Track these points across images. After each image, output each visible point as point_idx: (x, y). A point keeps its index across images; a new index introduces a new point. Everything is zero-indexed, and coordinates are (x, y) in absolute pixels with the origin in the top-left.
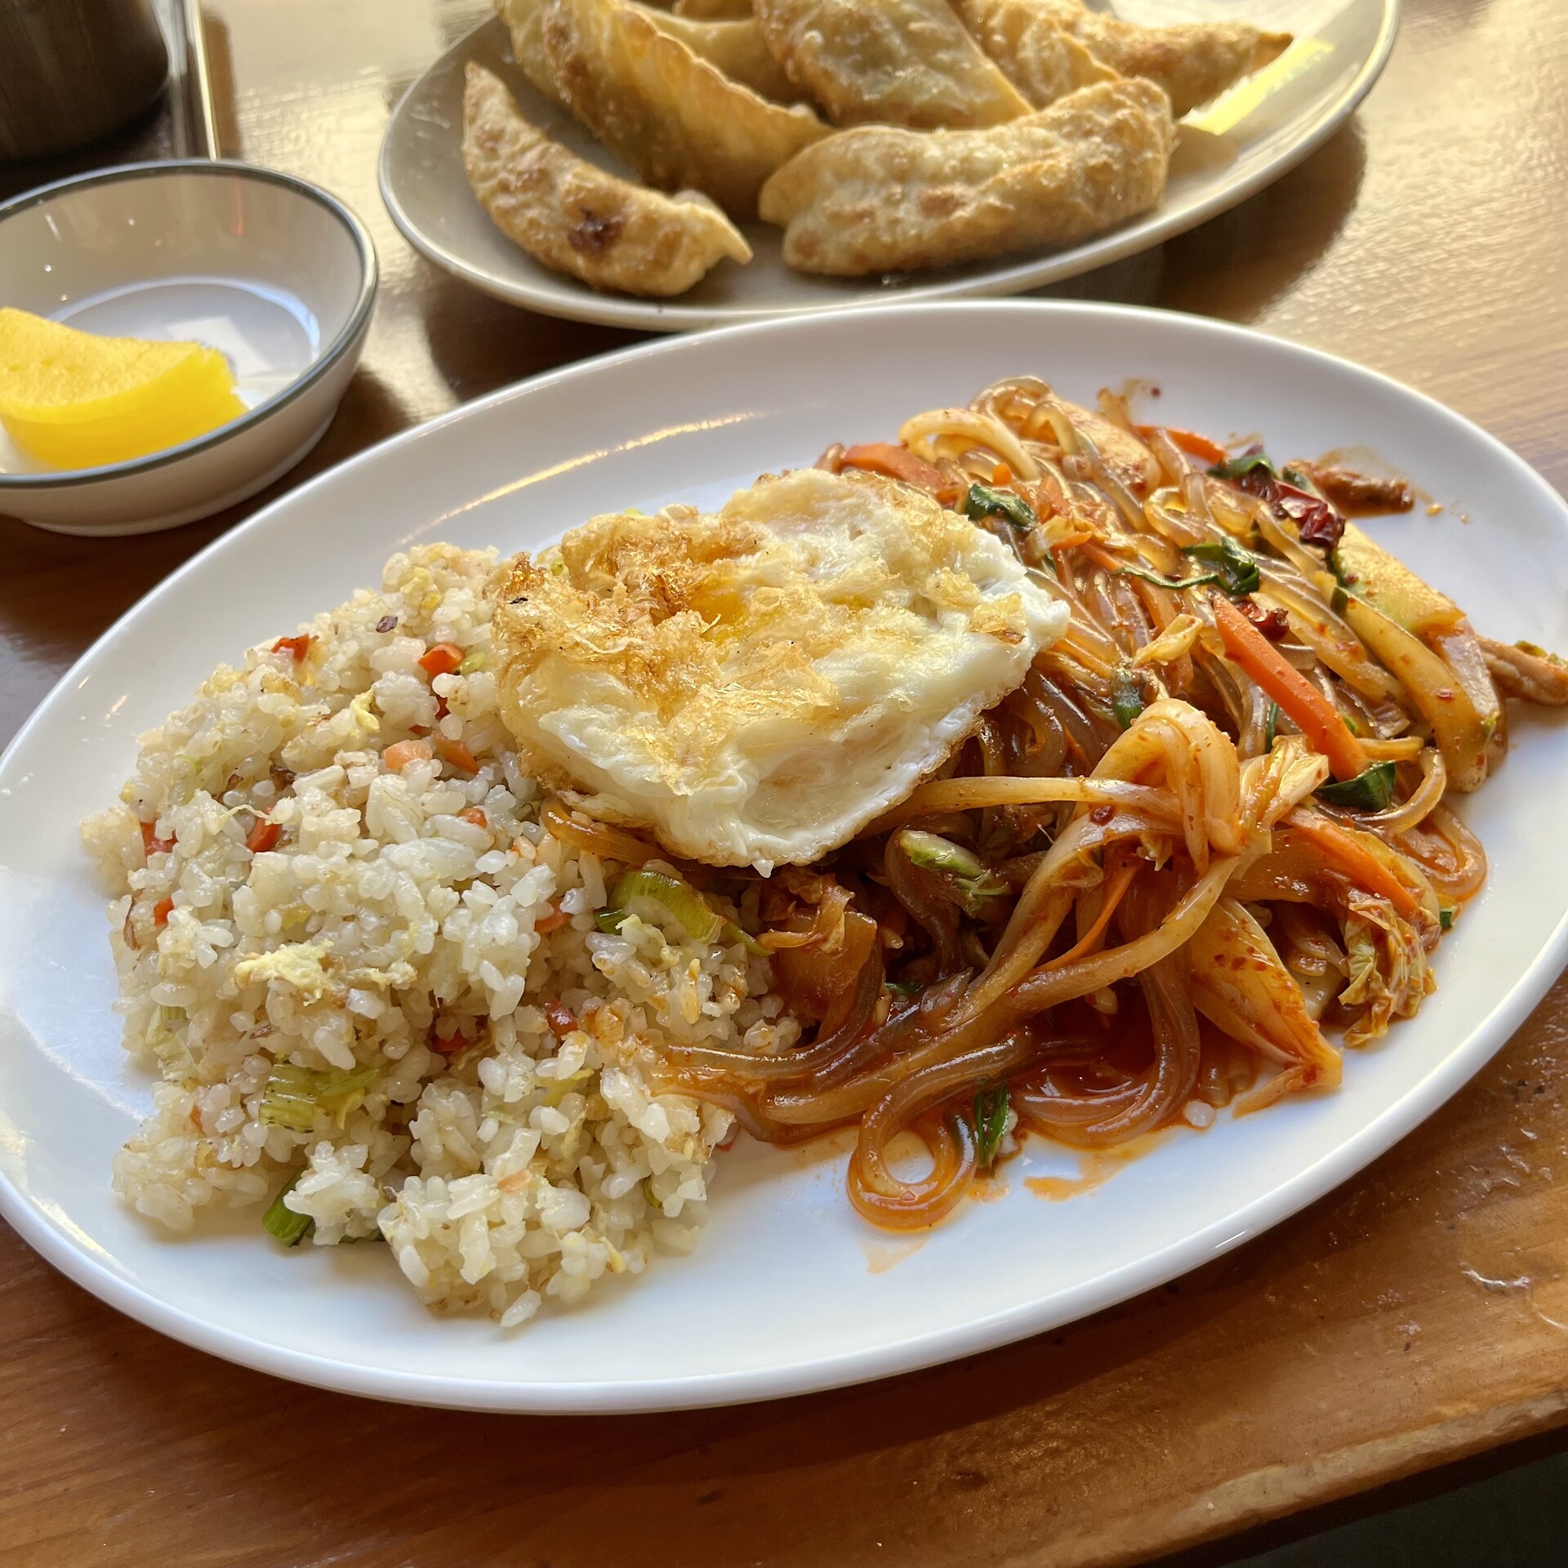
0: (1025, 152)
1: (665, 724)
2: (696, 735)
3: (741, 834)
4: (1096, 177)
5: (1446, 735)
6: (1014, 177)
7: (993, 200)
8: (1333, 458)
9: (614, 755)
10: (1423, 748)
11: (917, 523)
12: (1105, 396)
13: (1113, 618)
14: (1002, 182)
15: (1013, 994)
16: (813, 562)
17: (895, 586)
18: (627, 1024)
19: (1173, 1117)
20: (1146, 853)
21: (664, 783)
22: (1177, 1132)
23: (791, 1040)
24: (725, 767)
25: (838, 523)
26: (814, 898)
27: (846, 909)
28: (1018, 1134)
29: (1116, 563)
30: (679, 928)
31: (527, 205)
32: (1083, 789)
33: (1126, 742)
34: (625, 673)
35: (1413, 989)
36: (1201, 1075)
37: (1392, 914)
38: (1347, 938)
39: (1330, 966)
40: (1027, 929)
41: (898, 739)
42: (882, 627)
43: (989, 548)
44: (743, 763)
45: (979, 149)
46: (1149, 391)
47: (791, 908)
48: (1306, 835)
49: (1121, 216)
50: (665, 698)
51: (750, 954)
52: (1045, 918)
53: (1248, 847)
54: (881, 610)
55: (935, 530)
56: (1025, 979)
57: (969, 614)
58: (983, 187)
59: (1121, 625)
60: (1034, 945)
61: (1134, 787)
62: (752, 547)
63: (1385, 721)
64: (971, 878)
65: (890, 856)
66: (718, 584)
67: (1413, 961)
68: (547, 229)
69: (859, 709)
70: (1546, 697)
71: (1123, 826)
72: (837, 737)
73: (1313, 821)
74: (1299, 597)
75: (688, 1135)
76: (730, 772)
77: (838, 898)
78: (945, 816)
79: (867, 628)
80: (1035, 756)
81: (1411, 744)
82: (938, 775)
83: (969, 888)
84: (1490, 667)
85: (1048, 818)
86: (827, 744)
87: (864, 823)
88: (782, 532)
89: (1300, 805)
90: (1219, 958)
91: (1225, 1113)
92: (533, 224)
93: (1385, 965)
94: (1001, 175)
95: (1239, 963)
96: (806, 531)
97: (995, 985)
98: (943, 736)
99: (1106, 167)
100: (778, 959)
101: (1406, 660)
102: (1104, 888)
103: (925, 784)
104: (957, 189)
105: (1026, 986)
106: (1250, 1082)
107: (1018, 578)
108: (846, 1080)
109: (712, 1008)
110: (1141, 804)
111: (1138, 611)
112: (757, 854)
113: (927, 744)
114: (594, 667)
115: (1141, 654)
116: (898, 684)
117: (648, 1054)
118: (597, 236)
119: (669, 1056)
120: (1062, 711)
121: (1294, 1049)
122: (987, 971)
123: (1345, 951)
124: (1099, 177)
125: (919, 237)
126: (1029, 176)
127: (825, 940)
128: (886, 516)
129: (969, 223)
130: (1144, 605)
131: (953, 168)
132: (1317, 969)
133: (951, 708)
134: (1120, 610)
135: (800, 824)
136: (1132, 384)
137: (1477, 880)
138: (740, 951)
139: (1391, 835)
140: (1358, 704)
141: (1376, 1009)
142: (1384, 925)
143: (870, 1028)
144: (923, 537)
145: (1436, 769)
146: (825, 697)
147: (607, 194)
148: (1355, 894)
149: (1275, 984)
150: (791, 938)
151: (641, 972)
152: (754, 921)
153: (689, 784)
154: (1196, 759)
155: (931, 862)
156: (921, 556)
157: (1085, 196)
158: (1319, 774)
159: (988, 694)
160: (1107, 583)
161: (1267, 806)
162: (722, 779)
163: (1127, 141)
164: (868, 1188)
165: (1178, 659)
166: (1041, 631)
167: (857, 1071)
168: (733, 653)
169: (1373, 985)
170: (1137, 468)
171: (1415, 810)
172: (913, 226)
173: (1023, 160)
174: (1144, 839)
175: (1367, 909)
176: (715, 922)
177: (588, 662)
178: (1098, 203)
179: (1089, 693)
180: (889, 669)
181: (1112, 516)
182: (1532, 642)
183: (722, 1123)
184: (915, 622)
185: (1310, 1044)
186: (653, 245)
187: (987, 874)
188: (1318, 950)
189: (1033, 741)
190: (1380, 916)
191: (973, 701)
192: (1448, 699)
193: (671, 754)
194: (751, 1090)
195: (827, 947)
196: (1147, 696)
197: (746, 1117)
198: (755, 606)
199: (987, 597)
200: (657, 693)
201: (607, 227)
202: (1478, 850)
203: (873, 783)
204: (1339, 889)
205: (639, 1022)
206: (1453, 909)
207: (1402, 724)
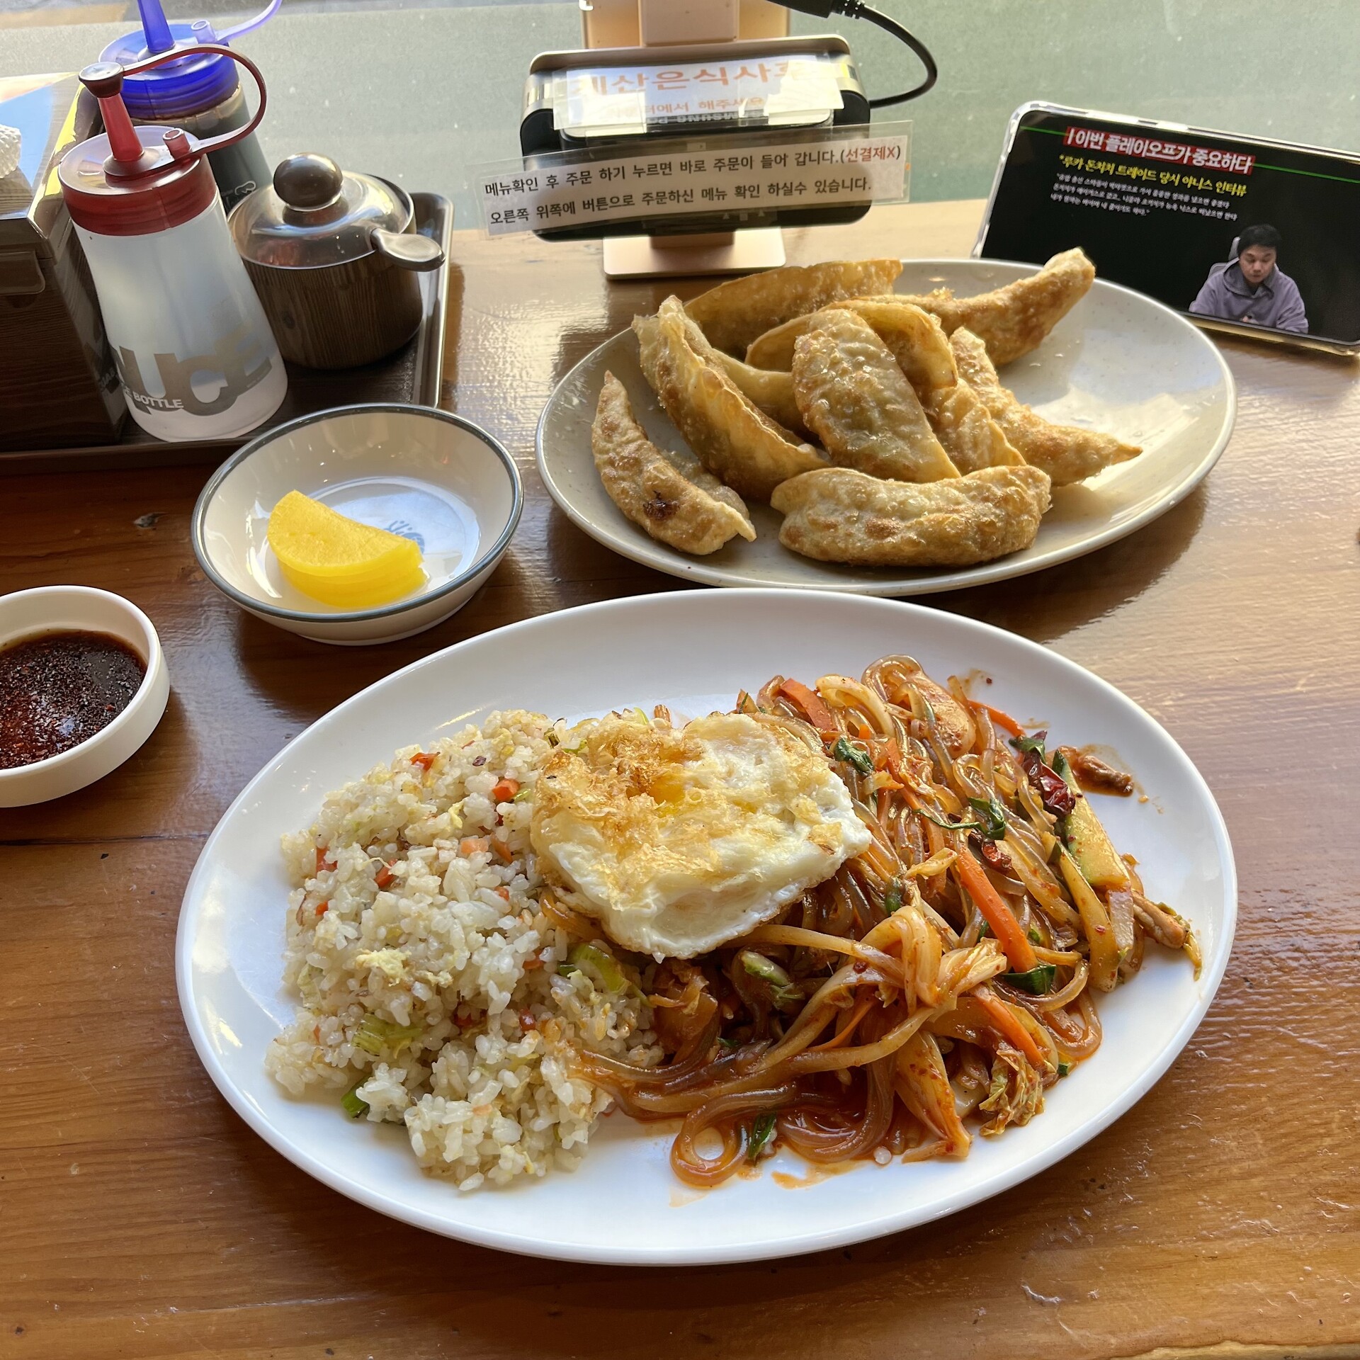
0: (942, 504)
1: (619, 862)
2: (633, 874)
3: (648, 936)
4: (984, 530)
5: (1094, 955)
6: (930, 521)
7: (913, 535)
8: (1090, 749)
9: (586, 876)
10: (1079, 960)
11: (794, 765)
12: (952, 680)
13: (904, 842)
14: (921, 523)
15: (790, 1061)
16: (730, 773)
17: (772, 801)
18: (563, 1032)
19: (867, 1154)
20: (880, 996)
21: (609, 900)
22: (867, 1165)
23: (657, 1060)
24: (646, 896)
25: (751, 752)
26: (685, 980)
27: (702, 990)
28: (776, 1144)
29: (917, 804)
30: (602, 982)
31: (624, 479)
32: (853, 949)
33: (884, 925)
34: (603, 828)
35: (1027, 1109)
36: (890, 1132)
37: (1023, 1061)
38: (993, 1069)
39: (980, 1085)
40: (806, 1024)
41: (752, 895)
42: (756, 826)
43: (835, 787)
44: (657, 895)
45: (912, 497)
46: (985, 680)
47: (671, 983)
48: (981, 1004)
49: (999, 553)
50: (622, 847)
51: (642, 1004)
52: (817, 1020)
53: (941, 1004)
54: (760, 816)
55: (804, 770)
56: (799, 1054)
57: (811, 827)
58: (908, 524)
59: (907, 847)
60: (809, 1034)
61: (883, 954)
62: (697, 757)
63: (1060, 937)
64: (780, 986)
65: (735, 963)
66: (671, 778)
67: (1031, 1092)
68: (632, 497)
69: (732, 875)
70: (1166, 942)
71: (872, 976)
72: (716, 889)
73: (987, 996)
74: (1026, 848)
75: (583, 1104)
76: (647, 900)
77: (699, 983)
78: (774, 946)
79: (748, 826)
80: (833, 920)
81: (1073, 956)
82: (773, 921)
83: (778, 993)
84: (1136, 917)
85: (835, 959)
86: (710, 891)
87: (722, 943)
88: (717, 749)
89: (983, 983)
90: (912, 1066)
91: (898, 1159)
92: (624, 491)
93: (1012, 1091)
94: (922, 519)
95: (923, 1072)
96: (732, 752)
97: (781, 1053)
98: (778, 900)
99: (992, 524)
100: (659, 1011)
101: (1083, 901)
102: (854, 1011)
103: (761, 927)
104: (892, 523)
105: (799, 1058)
106: (919, 1143)
107: (847, 810)
108: (683, 1090)
109: (613, 1033)
110: (883, 966)
111: (920, 840)
112: (656, 949)
113: (768, 902)
114: (585, 822)
115: (915, 869)
116: (757, 864)
117: (571, 1053)
118: (661, 510)
119: (583, 1056)
120: (855, 897)
121: (944, 1129)
122: (780, 1043)
123: (991, 1077)
124: (987, 529)
125: (862, 548)
126: (940, 523)
127: (685, 1007)
128: (778, 756)
129: (894, 546)
130: (925, 837)
131: (893, 507)
132: (971, 1085)
133: (787, 884)
134: (909, 837)
135: (686, 935)
136: (975, 673)
137: (1092, 1049)
138: (637, 1002)
139: (1042, 1011)
140: (1047, 923)
141: (1000, 1117)
142: (1016, 1067)
143: (704, 1063)
144: (795, 774)
145: (1082, 973)
146: (712, 865)
147: (672, 485)
148: (1003, 1045)
149: (940, 1089)
150: (667, 1002)
151: (577, 1004)
152: (649, 985)
153: (623, 903)
154: (915, 949)
155: (757, 973)
156: (792, 785)
157: (975, 541)
158: (998, 968)
159: (810, 879)
160: (908, 816)
161: (959, 981)
162: (642, 904)
163: (1010, 508)
164: (681, 1157)
165: (937, 875)
166: (852, 847)
167: (689, 1088)
168: (669, 823)
169: (1001, 1102)
170: (958, 736)
171: (1060, 1000)
172: (860, 541)
173: (939, 510)
174: (880, 987)
175: (1008, 1056)
176: (625, 983)
177: (583, 818)
178: (983, 546)
179: (874, 889)
180: (754, 854)
181: (927, 770)
182: (1168, 905)
183: (605, 1101)
184: (779, 826)
185: (953, 1129)
186: (694, 524)
187: (791, 986)
188: (975, 1073)
189: (836, 910)
190: (1015, 1061)
191: (800, 882)
192: (1101, 932)
193: (617, 883)
194: (626, 1085)
195: (686, 1011)
196: (906, 900)
197: (621, 1100)
198: (688, 798)
199: (825, 819)
200: (618, 843)
201: (668, 506)
202: (1098, 1032)
203: (734, 918)
204: (995, 1040)
205: (570, 1033)
206: (1069, 1065)
207: (1071, 942)
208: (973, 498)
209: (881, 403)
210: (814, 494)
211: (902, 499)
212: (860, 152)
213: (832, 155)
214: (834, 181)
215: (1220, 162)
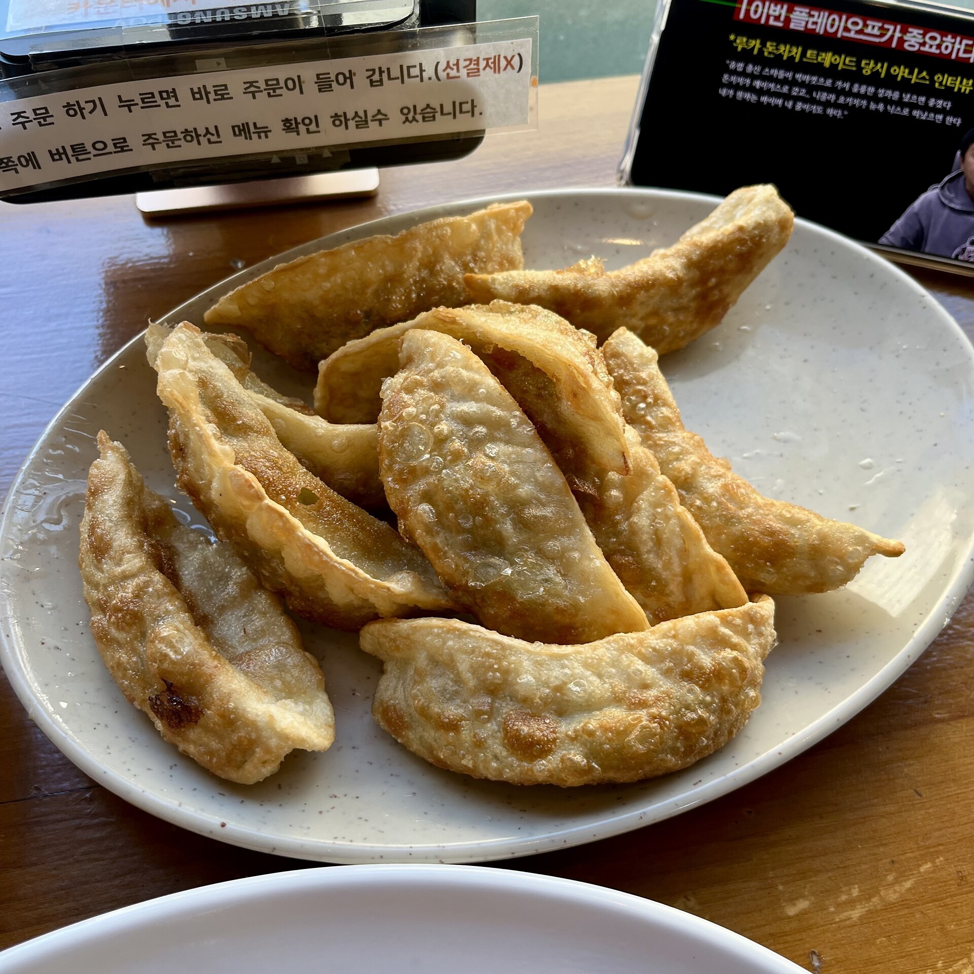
0: (619, 688)
7: (579, 755)
14: (590, 732)
58: (570, 730)
68: (132, 679)
94: (590, 721)
104: (545, 728)
118: (175, 710)
124: (692, 731)
131: (545, 697)
147: (191, 671)
163: (725, 686)
172: (495, 758)
173: (617, 702)
186: (228, 743)
201: (186, 707)
208: (667, 673)
209: (516, 506)
210: (422, 660)
211: (557, 683)
212: (462, 64)
213: (422, 71)
214: (428, 106)
215: (939, 46)
